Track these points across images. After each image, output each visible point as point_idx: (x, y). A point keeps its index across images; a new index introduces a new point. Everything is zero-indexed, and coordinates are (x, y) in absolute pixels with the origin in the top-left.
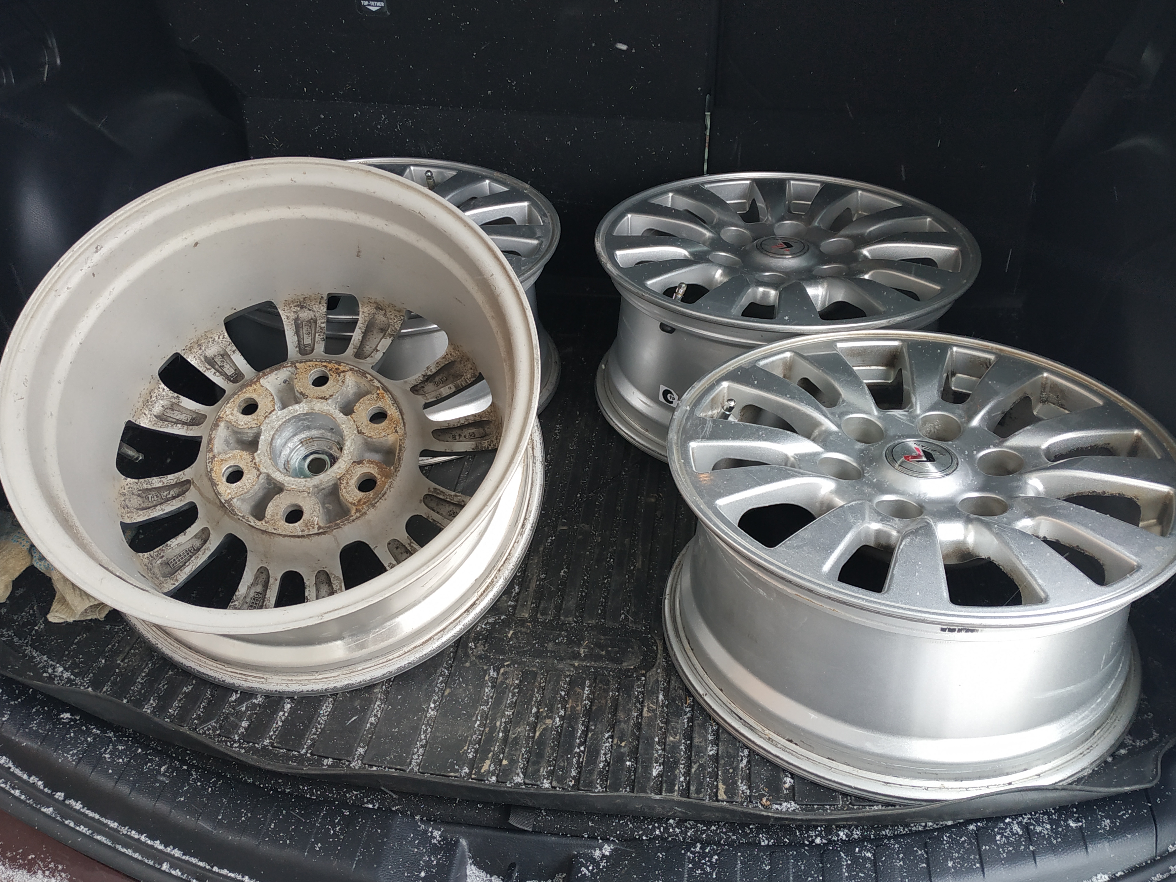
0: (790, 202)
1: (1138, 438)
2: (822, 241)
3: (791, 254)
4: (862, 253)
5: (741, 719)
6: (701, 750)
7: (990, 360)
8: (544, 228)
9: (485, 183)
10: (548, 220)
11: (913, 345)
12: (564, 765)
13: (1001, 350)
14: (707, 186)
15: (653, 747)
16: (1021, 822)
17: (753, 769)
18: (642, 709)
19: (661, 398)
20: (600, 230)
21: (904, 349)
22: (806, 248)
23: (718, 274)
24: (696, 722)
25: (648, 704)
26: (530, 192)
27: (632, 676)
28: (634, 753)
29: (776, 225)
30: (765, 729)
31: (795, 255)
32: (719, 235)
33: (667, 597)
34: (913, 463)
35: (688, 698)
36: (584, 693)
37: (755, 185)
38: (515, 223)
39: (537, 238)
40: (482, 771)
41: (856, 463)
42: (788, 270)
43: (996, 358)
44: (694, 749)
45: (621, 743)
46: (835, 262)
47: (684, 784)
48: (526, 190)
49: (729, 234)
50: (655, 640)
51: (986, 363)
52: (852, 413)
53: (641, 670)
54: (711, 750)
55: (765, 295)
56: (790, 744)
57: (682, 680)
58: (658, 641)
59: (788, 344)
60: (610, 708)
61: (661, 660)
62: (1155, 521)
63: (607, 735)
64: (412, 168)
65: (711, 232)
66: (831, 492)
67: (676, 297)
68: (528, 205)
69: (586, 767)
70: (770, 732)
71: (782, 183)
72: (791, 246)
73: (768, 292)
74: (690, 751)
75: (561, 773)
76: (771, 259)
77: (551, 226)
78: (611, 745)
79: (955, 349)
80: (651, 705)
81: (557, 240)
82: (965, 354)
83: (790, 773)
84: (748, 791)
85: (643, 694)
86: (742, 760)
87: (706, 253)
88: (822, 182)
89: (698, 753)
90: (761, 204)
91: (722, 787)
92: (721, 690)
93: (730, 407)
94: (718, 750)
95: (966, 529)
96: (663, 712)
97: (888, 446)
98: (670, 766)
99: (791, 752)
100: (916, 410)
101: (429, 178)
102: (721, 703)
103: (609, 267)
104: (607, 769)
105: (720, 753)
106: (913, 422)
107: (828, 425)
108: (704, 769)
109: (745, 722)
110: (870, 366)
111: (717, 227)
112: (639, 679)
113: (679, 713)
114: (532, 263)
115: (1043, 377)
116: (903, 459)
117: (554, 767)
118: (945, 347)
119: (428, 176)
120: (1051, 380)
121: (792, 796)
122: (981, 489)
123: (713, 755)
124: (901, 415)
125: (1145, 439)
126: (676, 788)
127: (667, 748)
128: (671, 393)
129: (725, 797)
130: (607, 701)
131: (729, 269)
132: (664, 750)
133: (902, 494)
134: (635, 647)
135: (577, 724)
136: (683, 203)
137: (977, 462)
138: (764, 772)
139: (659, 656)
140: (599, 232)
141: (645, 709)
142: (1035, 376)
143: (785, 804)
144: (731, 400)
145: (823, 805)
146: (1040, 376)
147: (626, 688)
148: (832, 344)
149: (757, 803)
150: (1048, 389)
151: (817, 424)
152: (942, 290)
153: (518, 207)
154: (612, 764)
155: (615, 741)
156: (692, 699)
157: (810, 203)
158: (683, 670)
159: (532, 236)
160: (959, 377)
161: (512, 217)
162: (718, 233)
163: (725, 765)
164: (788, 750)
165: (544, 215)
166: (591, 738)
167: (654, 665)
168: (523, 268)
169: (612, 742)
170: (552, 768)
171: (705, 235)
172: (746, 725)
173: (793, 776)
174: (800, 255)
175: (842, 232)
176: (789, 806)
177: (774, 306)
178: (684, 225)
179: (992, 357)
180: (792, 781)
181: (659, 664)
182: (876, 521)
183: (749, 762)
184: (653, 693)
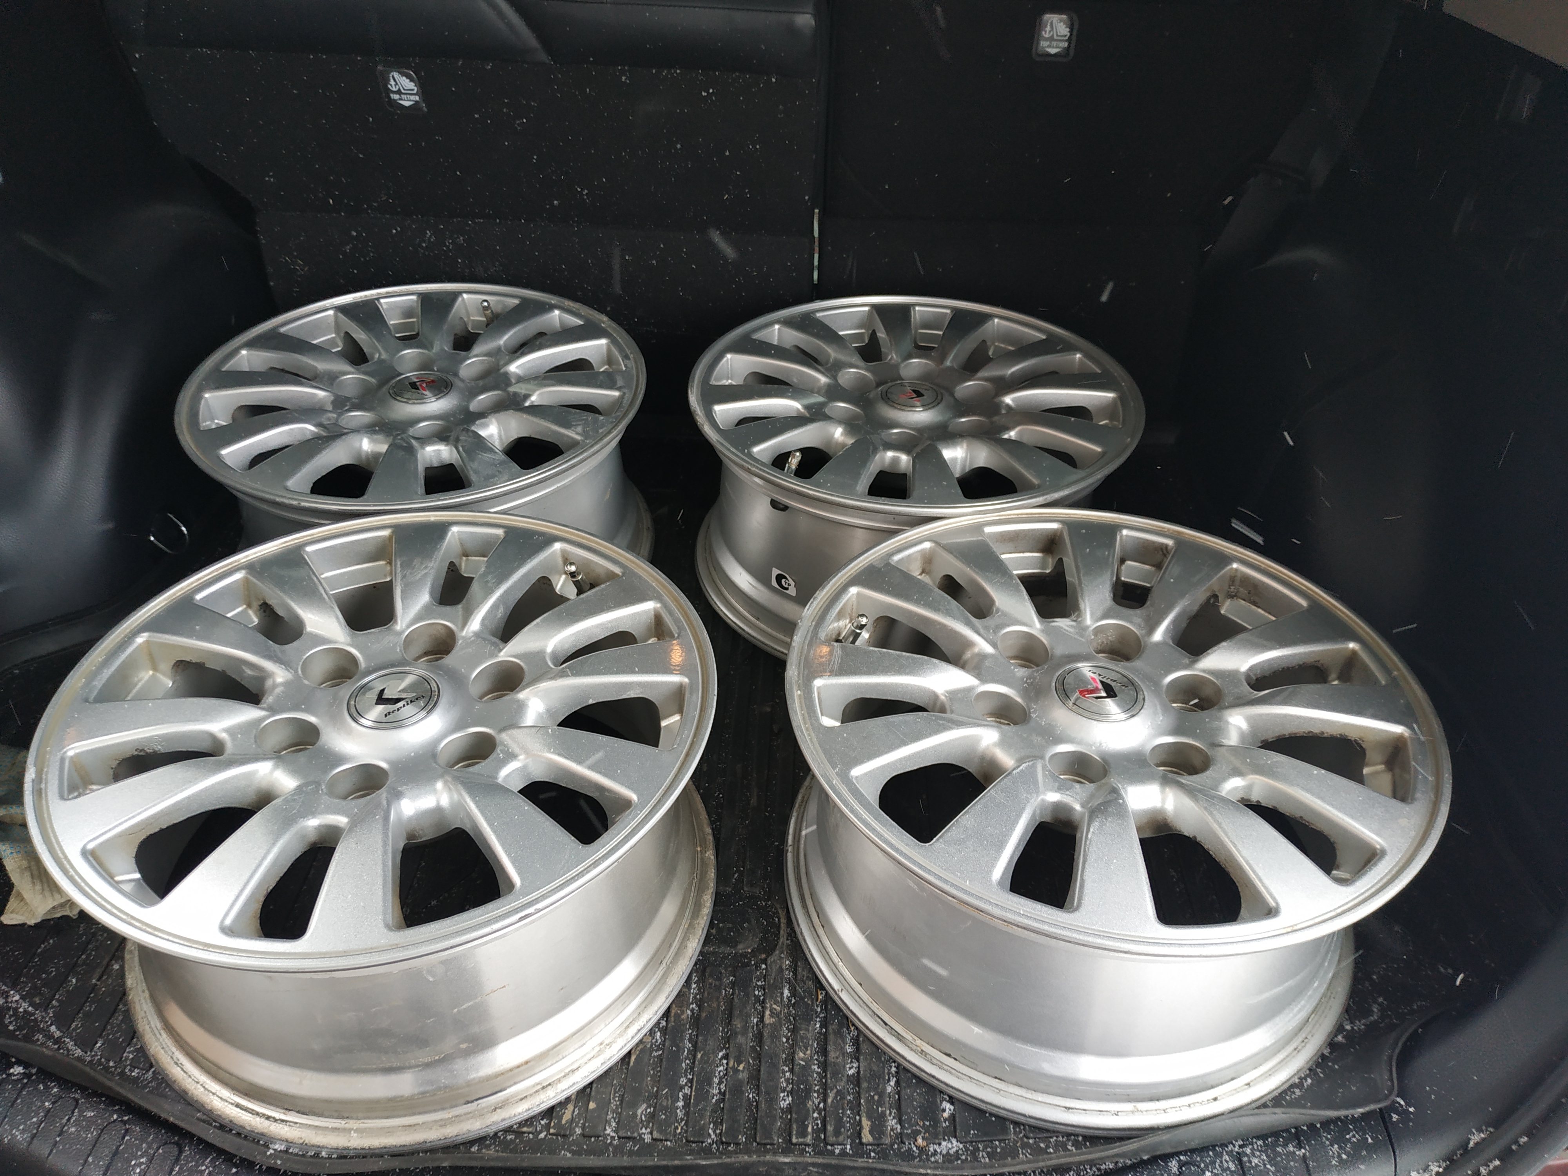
0: (916, 332)
1: (1354, 652)
2: (957, 385)
3: (922, 406)
4: (1003, 402)
5: (886, 1024)
6: (837, 1073)
7: (1166, 546)
8: (626, 375)
9: (553, 314)
10: (631, 363)
11: (1073, 526)
12: (667, 1105)
13: (1179, 532)
14: (818, 315)
15: (778, 1069)
16: (1232, 1151)
17: (903, 1093)
18: (764, 1012)
19: (774, 583)
20: (694, 378)
21: (1065, 533)
22: (939, 398)
23: (838, 433)
24: (830, 1028)
25: (771, 1005)
26: (609, 326)
27: (748, 964)
28: (755, 1078)
29: (902, 365)
30: (916, 1038)
31: (926, 406)
32: (837, 381)
33: (790, 849)
34: (1089, 701)
35: (819, 992)
36: (690, 993)
37: (875, 313)
38: (593, 369)
39: (619, 389)
40: (564, 1122)
41: (1022, 698)
42: (919, 426)
43: (1175, 543)
44: (829, 1069)
45: (738, 1066)
46: (974, 414)
47: (819, 1122)
48: (604, 323)
49: (846, 377)
50: (776, 909)
51: (1163, 550)
52: (1009, 626)
53: (761, 953)
54: (850, 1068)
55: (895, 460)
56: (948, 1058)
57: (811, 967)
58: (780, 911)
59: (926, 531)
60: (723, 1012)
61: (783, 940)
62: (1383, 766)
63: (721, 1054)
64: (465, 296)
65: (827, 376)
66: (995, 745)
67: (789, 467)
68: (607, 344)
69: (696, 1104)
70: (923, 1043)
71: (906, 309)
72: (922, 395)
73: (898, 457)
74: (825, 1071)
75: (663, 1117)
76: (900, 412)
77: (634, 372)
78: (726, 1069)
79: (1125, 532)
80: (775, 1006)
81: (643, 392)
82: (1138, 538)
83: (948, 1096)
84: (899, 1127)
85: (764, 990)
86: (889, 1080)
87: (822, 405)
88: (954, 309)
89: (835, 1074)
90: (882, 335)
91: (866, 1123)
92: (861, 985)
93: (862, 625)
94: (859, 1067)
95: (1163, 792)
96: (789, 1015)
97: (1057, 674)
98: (800, 1095)
99: (950, 1070)
100: (1085, 619)
101: (485, 308)
102: (861, 1002)
103: (708, 430)
104: (722, 1105)
105: (862, 1072)
106: (1082, 636)
107: (983, 646)
108: (843, 1098)
109: (892, 1028)
110: (1023, 552)
111: (832, 369)
112: (757, 966)
113: (808, 1018)
114: (612, 422)
115: (1232, 569)
116: (1078, 693)
117: (655, 1108)
118: (1112, 530)
119: (484, 307)
120: (1242, 572)
121: (952, 1132)
122: (1175, 732)
123: (854, 1074)
124: (1067, 626)
125: (1365, 656)
126: (810, 1129)
127: (796, 1069)
128: (786, 578)
129: (870, 1139)
130: (719, 1003)
131: (851, 425)
132: (792, 1071)
133: (1079, 743)
134: (753, 920)
135: (682, 1040)
136: (792, 337)
137: (1164, 689)
138: (917, 1096)
139: (782, 932)
140: (693, 381)
141: (768, 1013)
142: (1223, 568)
143: (944, 1143)
144: (863, 615)
145: (991, 1141)
146: (1229, 568)
147: (742, 984)
148: (978, 528)
149: (910, 1144)
150: (1237, 583)
151: (969, 644)
152: (1104, 454)
153: (594, 346)
154: (728, 1099)
155: (731, 1064)
156: (824, 993)
157: (941, 333)
158: (812, 955)
159: (611, 387)
160: (1130, 566)
161: (587, 358)
162: (834, 378)
163: (868, 1090)
164: (946, 1067)
165: (626, 357)
166: (700, 1062)
167: (777, 945)
168: (601, 431)
169: (727, 1064)
170: (652, 1109)
171: (819, 380)
172: (893, 1032)
173: (952, 1100)
174: (933, 407)
175: (980, 374)
176: (950, 1146)
177: (905, 475)
178: (796, 369)
179: (1170, 542)
180: (952, 1108)
181: (783, 944)
182: (1051, 790)
183: (898, 1083)
184: (776, 988)
